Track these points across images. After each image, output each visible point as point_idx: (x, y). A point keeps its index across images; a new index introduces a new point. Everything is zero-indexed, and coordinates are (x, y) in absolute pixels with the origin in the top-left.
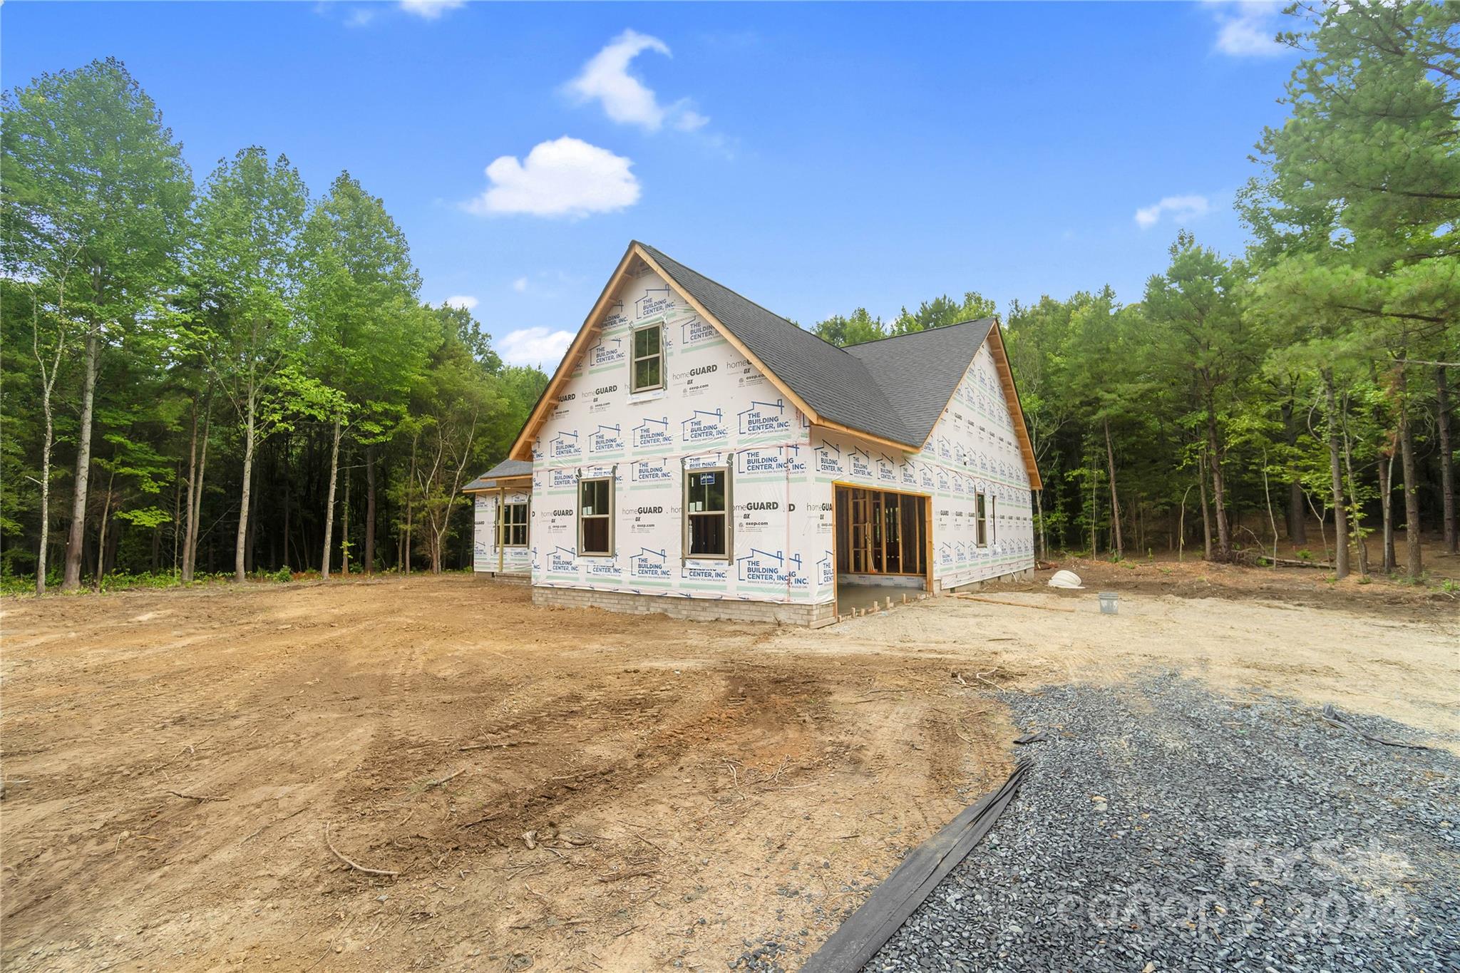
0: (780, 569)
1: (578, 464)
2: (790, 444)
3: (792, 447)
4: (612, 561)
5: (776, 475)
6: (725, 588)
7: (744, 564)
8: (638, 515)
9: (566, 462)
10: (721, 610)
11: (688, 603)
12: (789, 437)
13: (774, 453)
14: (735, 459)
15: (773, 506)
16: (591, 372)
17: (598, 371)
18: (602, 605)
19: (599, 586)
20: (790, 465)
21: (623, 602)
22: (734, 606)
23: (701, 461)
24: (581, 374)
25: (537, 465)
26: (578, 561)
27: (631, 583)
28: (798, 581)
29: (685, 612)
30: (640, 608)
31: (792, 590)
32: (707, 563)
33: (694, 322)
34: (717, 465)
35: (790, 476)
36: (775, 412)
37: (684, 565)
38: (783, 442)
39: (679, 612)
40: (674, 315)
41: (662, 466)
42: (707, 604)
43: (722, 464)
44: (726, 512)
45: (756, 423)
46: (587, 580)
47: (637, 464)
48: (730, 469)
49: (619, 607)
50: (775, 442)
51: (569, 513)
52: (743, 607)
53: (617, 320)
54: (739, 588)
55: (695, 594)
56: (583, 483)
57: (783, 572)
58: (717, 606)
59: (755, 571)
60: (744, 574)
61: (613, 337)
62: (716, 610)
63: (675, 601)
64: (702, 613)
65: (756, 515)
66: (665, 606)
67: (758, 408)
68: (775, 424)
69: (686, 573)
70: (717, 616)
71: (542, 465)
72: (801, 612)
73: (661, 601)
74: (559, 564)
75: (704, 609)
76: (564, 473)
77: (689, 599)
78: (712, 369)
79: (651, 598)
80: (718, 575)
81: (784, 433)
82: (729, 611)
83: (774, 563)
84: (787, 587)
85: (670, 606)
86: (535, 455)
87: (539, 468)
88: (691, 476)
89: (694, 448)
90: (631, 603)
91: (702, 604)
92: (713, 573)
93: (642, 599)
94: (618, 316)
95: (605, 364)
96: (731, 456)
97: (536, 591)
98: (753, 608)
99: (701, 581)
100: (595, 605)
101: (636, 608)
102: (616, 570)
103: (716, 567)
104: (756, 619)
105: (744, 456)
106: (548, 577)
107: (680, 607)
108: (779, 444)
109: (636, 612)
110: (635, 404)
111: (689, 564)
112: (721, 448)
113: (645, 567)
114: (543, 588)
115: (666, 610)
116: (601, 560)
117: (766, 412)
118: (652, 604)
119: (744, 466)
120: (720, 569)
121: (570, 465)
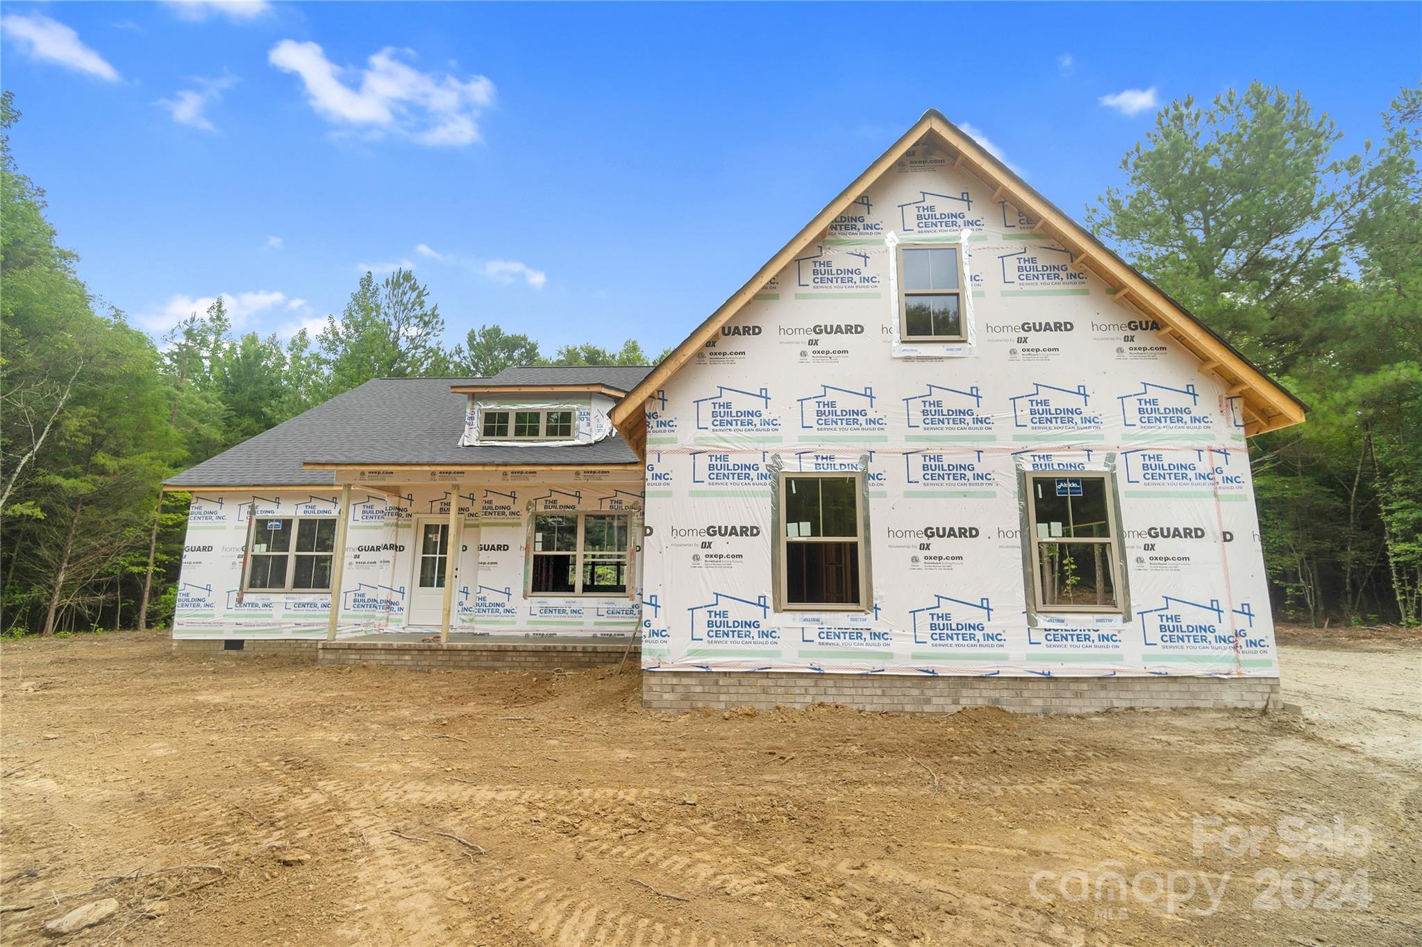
0: (1217, 626)
1: (772, 447)
2: (1215, 447)
3: (1219, 451)
4: (867, 621)
5: (1195, 488)
6: (1120, 658)
7: (1153, 621)
8: (925, 540)
9: (738, 439)
10: (1112, 694)
11: (1043, 685)
12: (1212, 438)
13: (1190, 458)
14: (1120, 460)
15: (1198, 533)
16: (797, 296)
17: (817, 296)
18: (840, 701)
19: (831, 665)
20: (1218, 478)
21: (894, 691)
22: (1138, 687)
23: (1055, 461)
24: (776, 297)
25: (660, 442)
26: (775, 620)
27: (916, 657)
28: (1252, 643)
29: (1039, 702)
30: (935, 700)
31: (1241, 657)
32: (1079, 619)
33: (1026, 256)
34: (1088, 467)
35: (1220, 492)
36: (1185, 401)
37: (1032, 622)
38: (1204, 444)
39: (1026, 702)
40: (984, 238)
41: (974, 461)
42: (1084, 686)
43: (1095, 466)
44: (1113, 539)
45: (1150, 412)
46: (802, 654)
47: (919, 457)
48: (1113, 476)
49: (886, 700)
50: (1189, 443)
51: (750, 531)
52: (1155, 687)
53: (859, 225)
54: (1146, 658)
55: (1058, 670)
56: (788, 481)
57: (1224, 629)
58: (1104, 688)
59: (1172, 630)
60: (1154, 634)
61: (851, 249)
62: (1102, 694)
63: (1017, 684)
64: (1074, 702)
65: (1164, 546)
66: (996, 694)
67: (1152, 393)
68: (1186, 417)
69: (1037, 636)
70: (1106, 704)
71: (673, 441)
72: (1260, 689)
73: (983, 685)
74: (720, 626)
75: (1078, 695)
76: (733, 460)
77: (1050, 678)
78: (1068, 327)
79: (963, 681)
80: (1103, 638)
81: (1202, 431)
82: (1130, 695)
83: (1209, 618)
84: (1233, 653)
85: (1005, 693)
86: (653, 422)
87: (662, 447)
88: (1036, 481)
89: (1038, 438)
90: (915, 692)
91: (1073, 686)
92: (1094, 636)
93: (941, 684)
94: (861, 219)
95: (834, 288)
96: (1111, 458)
97: (654, 680)
98: (1174, 687)
99: (1068, 648)
100: (827, 700)
101: (928, 701)
102: (875, 635)
103: (1099, 626)
104: (1182, 704)
105: (1136, 461)
106: (692, 653)
107: (1026, 694)
108: (1196, 446)
109: (927, 708)
110: (907, 359)
111: (1043, 622)
112: (1091, 443)
113: (942, 627)
114: (676, 674)
115: (997, 701)
116: (837, 617)
117: (1167, 400)
118: (965, 692)
119: (1137, 472)
120: (1106, 629)
121: (750, 446)
